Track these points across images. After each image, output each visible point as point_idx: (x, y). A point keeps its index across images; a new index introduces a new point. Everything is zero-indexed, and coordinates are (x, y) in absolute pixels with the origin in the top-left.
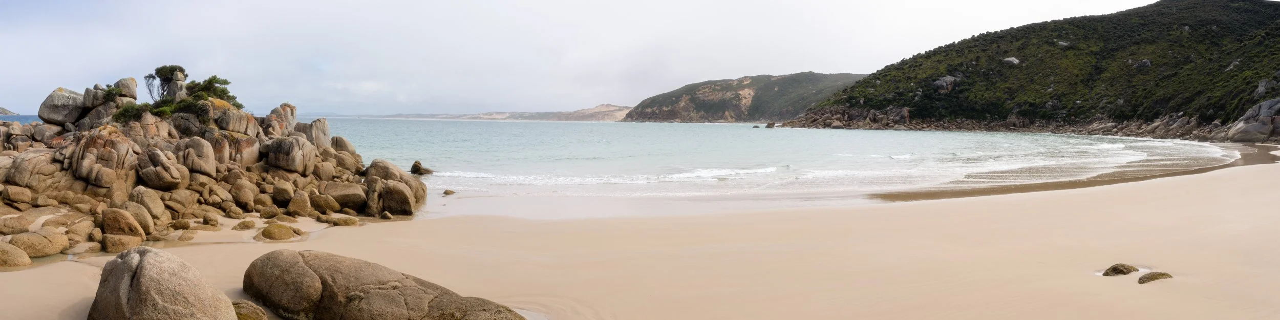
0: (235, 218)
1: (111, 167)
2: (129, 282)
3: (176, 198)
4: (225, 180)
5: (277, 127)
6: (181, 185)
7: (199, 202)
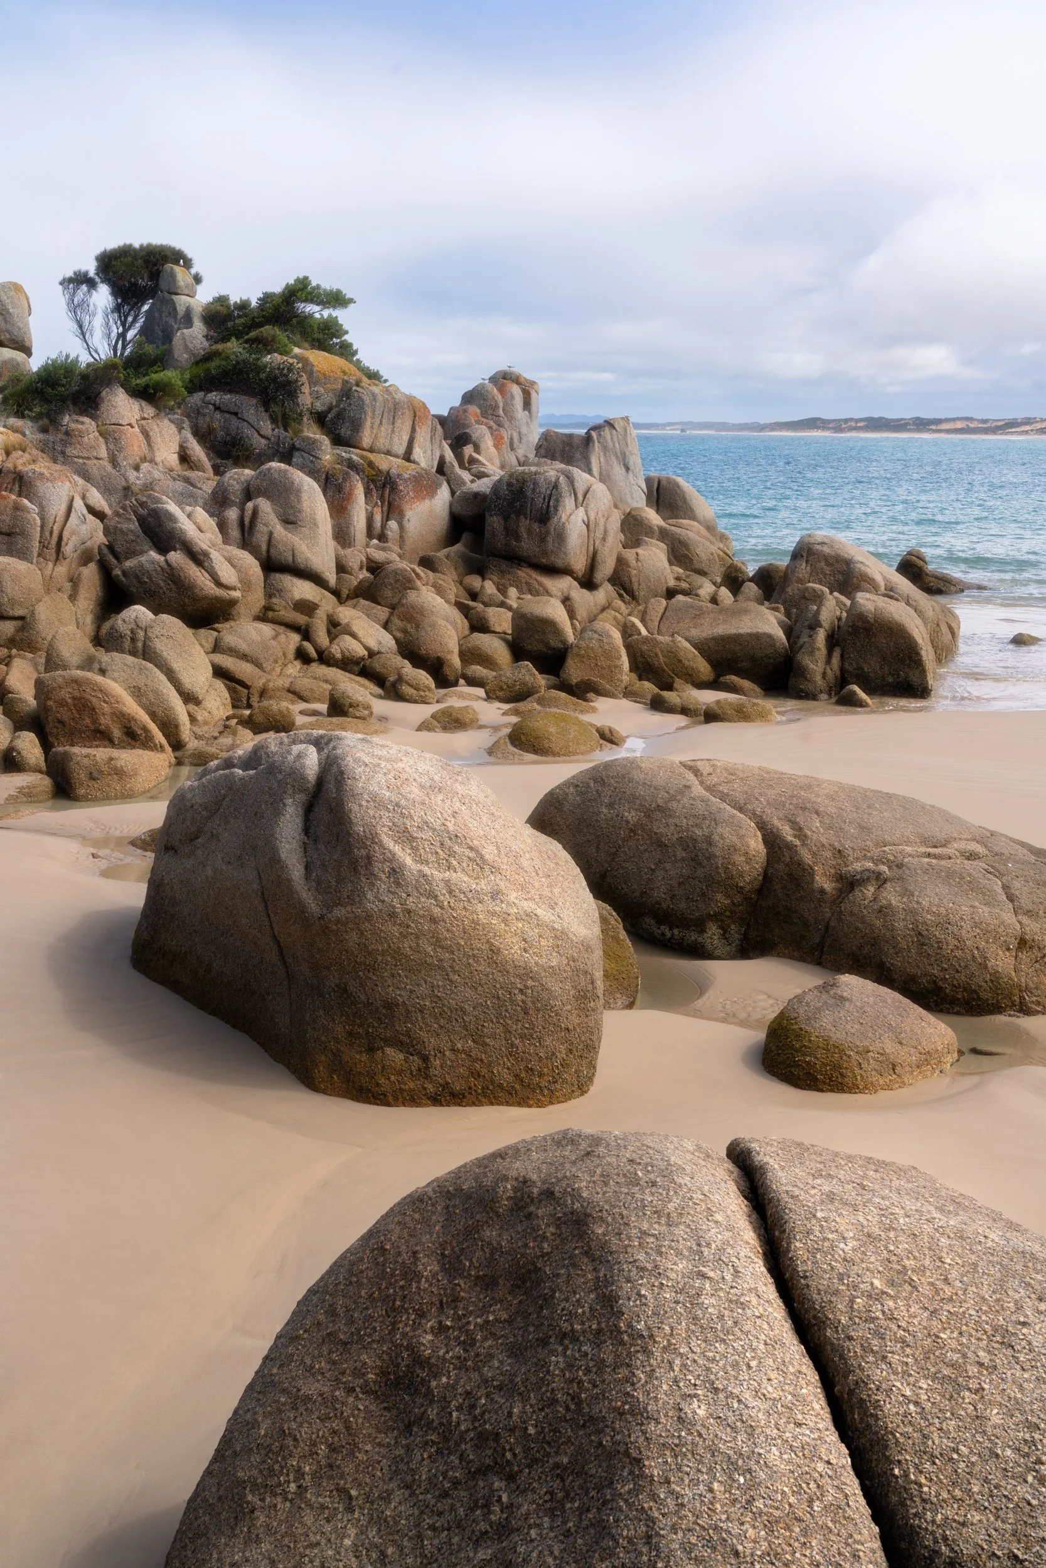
0: (415, 702)
1: (23, 555)
2: (299, 821)
3: (233, 644)
4: (368, 593)
5: (488, 442)
6: (241, 608)
7: (302, 656)
